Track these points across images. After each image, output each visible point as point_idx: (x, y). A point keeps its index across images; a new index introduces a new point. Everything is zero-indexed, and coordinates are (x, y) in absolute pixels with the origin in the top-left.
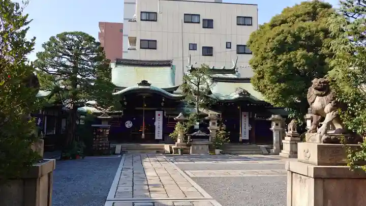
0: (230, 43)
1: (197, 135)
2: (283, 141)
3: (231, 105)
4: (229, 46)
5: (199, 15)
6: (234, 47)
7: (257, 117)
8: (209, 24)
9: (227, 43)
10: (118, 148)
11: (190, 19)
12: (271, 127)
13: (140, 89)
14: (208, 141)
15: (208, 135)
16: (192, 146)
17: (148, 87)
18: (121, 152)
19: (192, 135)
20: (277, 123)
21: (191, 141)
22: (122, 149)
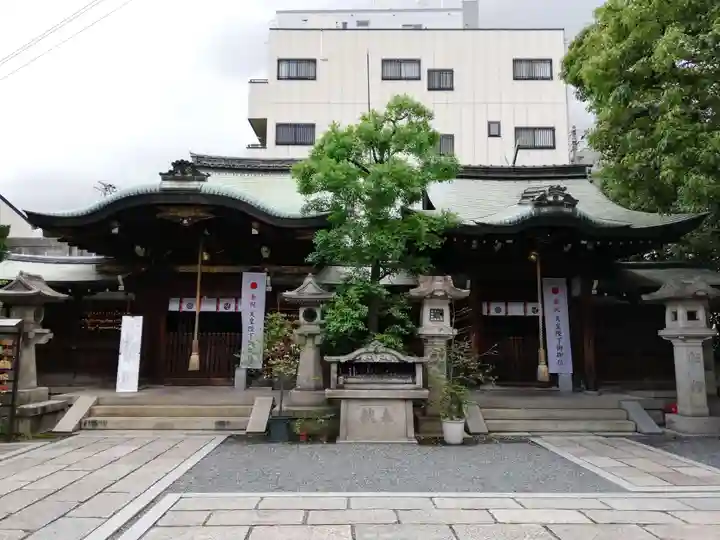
0: (499, 123)
1: (363, 359)
3: (504, 245)
4: (494, 131)
5: (418, 62)
6: (508, 133)
7: (600, 291)
8: (442, 80)
9: (490, 124)
11: (395, 70)
12: (663, 326)
13: (166, 192)
14: (412, 386)
15: (411, 360)
16: (343, 405)
17: (196, 183)
18: (81, 427)
19: (343, 359)
20: (691, 309)
21: (342, 387)
22: (90, 413)
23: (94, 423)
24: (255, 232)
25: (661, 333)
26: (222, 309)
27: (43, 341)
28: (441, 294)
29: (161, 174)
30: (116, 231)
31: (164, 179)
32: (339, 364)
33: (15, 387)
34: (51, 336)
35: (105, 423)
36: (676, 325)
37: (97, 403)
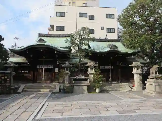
0: (103, 27)
1: (78, 78)
2: (146, 82)
3: (104, 55)
4: (102, 29)
5: (87, 13)
6: (105, 29)
7: (122, 64)
8: (92, 18)
9: (101, 27)
10: (22, 87)
11: (82, 15)
12: (133, 71)
13: (38, 45)
14: (87, 83)
15: (87, 78)
16: (74, 86)
17: (44, 43)
18: (22, 91)
19: (74, 78)
20: (138, 68)
21: (74, 83)
22: (24, 89)
23: (25, 90)
24: (55, 53)
25: (132, 72)
26: (48, 67)
27: (14, 75)
28: (93, 65)
29: (37, 41)
30: (27, 52)
31: (37, 42)
32: (73, 79)
33: (10, 84)
34: (15, 74)
35: (27, 90)
36: (135, 71)
37: (25, 86)
